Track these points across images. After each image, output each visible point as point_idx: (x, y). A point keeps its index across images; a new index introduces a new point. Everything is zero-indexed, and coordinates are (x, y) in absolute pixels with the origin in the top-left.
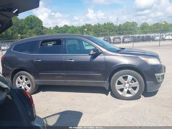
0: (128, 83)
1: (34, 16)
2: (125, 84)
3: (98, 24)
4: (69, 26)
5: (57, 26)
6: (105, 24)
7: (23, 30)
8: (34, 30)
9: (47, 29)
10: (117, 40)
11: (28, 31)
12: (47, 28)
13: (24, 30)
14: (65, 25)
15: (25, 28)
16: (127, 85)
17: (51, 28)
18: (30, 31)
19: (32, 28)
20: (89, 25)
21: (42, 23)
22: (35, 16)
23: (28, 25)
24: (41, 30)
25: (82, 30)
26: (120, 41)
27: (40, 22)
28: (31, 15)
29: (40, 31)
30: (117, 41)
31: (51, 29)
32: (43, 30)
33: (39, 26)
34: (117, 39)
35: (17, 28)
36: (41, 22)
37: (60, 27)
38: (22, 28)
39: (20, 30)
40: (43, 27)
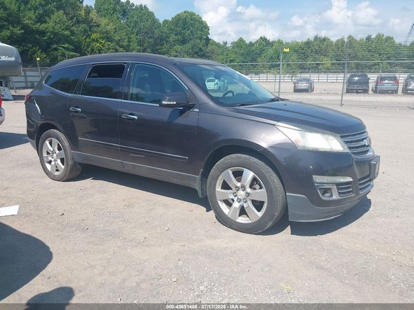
0: (243, 188)
1: (193, 14)
2: (237, 191)
3: (350, 37)
4: (271, 41)
5: (241, 40)
6: (369, 38)
7: (163, 45)
8: (188, 46)
9: (218, 45)
10: (387, 84)
11: (175, 47)
12: (219, 43)
13: (165, 45)
14: (261, 38)
15: (167, 41)
16: (241, 193)
17: (226, 43)
18: (178, 47)
19: (183, 42)
20: (324, 39)
21: (206, 30)
22: (195, 15)
23: (176, 35)
24: (203, 48)
25: (303, 51)
26: (394, 87)
27: (204, 28)
28: (185, 12)
29: (200, 50)
30: (386, 86)
31: (228, 45)
32: (209, 48)
33: (201, 38)
34: (387, 81)
35: (151, 40)
36: (207, 27)
37: (248, 42)
38: (162, 40)
39: (156, 44)
40: (208, 40)
